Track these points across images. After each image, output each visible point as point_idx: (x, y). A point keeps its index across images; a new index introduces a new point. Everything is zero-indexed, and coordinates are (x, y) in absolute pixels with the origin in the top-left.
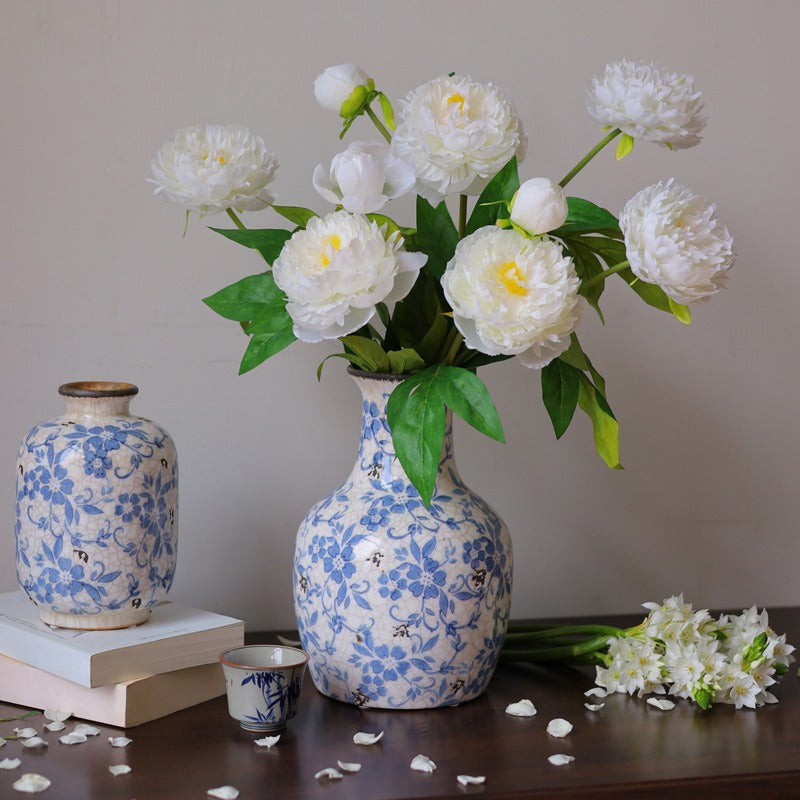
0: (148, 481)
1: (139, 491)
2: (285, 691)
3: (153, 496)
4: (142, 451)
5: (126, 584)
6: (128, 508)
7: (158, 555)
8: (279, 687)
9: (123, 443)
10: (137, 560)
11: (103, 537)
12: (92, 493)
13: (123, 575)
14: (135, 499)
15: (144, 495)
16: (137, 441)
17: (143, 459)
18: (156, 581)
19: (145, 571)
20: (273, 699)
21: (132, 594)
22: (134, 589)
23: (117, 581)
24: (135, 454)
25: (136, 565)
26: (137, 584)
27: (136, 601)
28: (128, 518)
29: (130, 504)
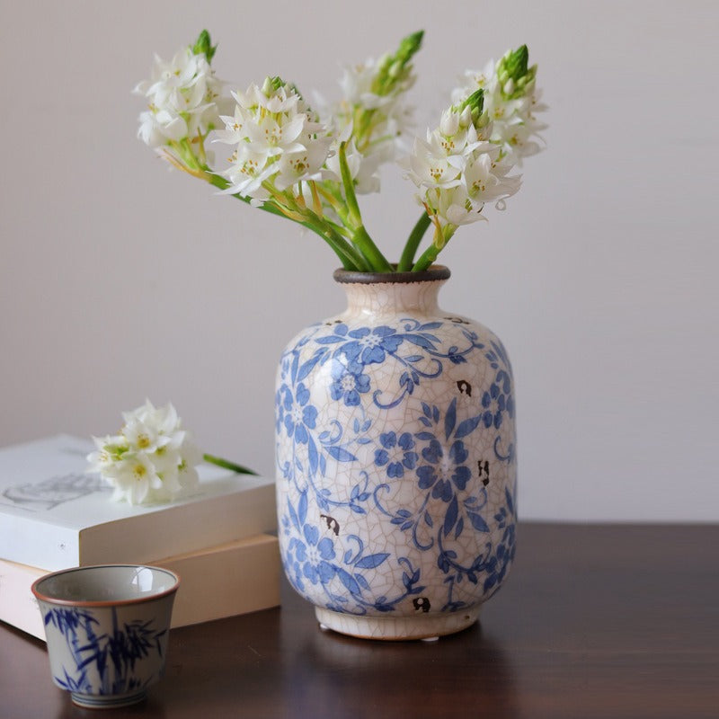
0: (429, 413)
1: (413, 428)
2: (102, 644)
3: (441, 439)
4: (421, 366)
5: (399, 575)
6: (396, 454)
7: (454, 531)
8: (91, 637)
9: (391, 353)
10: (415, 537)
11: (358, 498)
12: (341, 428)
13: (392, 559)
14: (406, 442)
15: (423, 435)
16: (417, 351)
17: (421, 379)
18: (453, 572)
19: (431, 557)
20: (85, 655)
21: (410, 591)
22: (412, 582)
23: (384, 567)
24: (409, 371)
25: (412, 544)
26: (417, 575)
27: (420, 602)
28: (395, 471)
29: (399, 449)
